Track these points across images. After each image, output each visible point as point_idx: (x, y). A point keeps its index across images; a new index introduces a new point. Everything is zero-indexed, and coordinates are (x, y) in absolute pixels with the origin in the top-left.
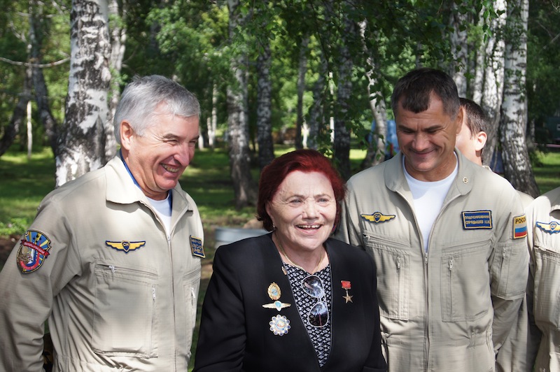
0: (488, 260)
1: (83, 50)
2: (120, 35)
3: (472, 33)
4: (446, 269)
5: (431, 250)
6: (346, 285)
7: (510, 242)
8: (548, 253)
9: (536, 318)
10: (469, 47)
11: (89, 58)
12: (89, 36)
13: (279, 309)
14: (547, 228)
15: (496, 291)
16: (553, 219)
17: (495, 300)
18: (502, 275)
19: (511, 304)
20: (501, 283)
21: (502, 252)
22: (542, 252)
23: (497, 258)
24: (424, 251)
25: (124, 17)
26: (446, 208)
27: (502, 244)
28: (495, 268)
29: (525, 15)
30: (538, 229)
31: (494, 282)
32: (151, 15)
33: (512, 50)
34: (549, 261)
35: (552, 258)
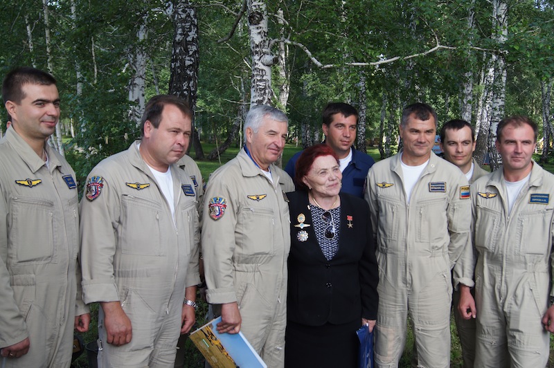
0: (447, 210)
1: (257, 94)
2: (286, 88)
3: (476, 89)
4: (418, 213)
5: (411, 202)
6: (350, 218)
7: (459, 200)
8: (485, 209)
9: (477, 244)
10: (474, 96)
11: (261, 98)
12: (261, 87)
13: (302, 228)
14: (485, 195)
15: (451, 228)
16: (488, 191)
17: (450, 233)
18: (454, 218)
19: (459, 235)
20: (454, 223)
21: (454, 206)
22: (481, 209)
23: (451, 210)
24: (407, 203)
25: (289, 79)
26: (421, 178)
27: (454, 201)
28: (450, 215)
29: (504, 79)
30: (479, 196)
31: (449, 222)
32: (303, 77)
33: (497, 98)
34: (485, 214)
35: (488, 212)
